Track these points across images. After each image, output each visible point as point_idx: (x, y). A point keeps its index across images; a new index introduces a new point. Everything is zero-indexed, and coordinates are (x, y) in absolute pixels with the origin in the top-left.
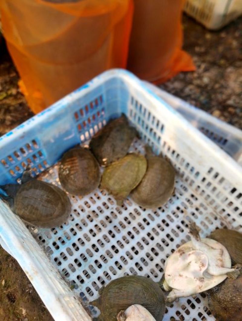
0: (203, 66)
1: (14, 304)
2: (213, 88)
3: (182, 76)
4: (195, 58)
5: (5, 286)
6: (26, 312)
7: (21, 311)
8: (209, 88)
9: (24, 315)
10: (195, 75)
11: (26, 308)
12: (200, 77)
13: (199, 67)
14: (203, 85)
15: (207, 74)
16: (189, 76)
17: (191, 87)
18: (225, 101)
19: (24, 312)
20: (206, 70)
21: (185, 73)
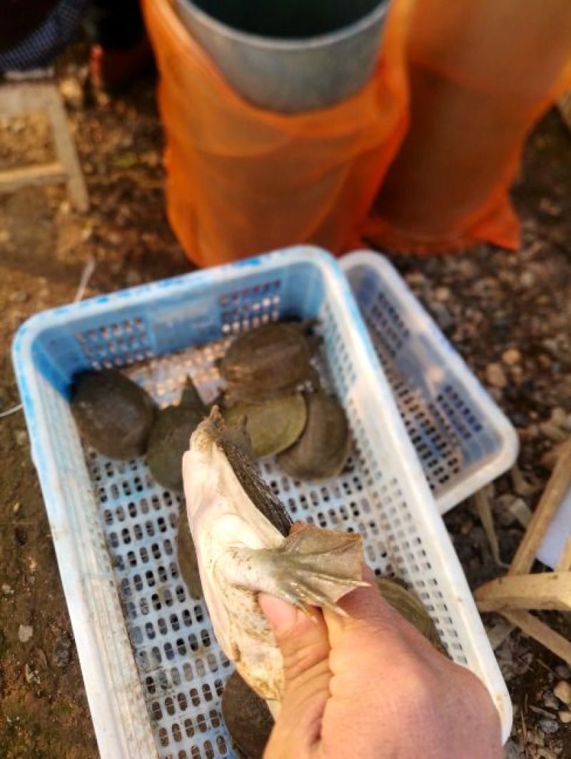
0: (537, 246)
1: (22, 547)
2: (532, 300)
3: (484, 252)
4: (530, 224)
5: (17, 514)
6: (36, 568)
7: (30, 563)
8: (525, 298)
9: (32, 571)
10: (513, 260)
11: (38, 561)
12: (518, 269)
13: (528, 245)
14: (516, 287)
15: (537, 267)
16: (499, 257)
17: (490, 282)
18: (542, 337)
19: (33, 566)
20: (539, 258)
21: (494, 248)
